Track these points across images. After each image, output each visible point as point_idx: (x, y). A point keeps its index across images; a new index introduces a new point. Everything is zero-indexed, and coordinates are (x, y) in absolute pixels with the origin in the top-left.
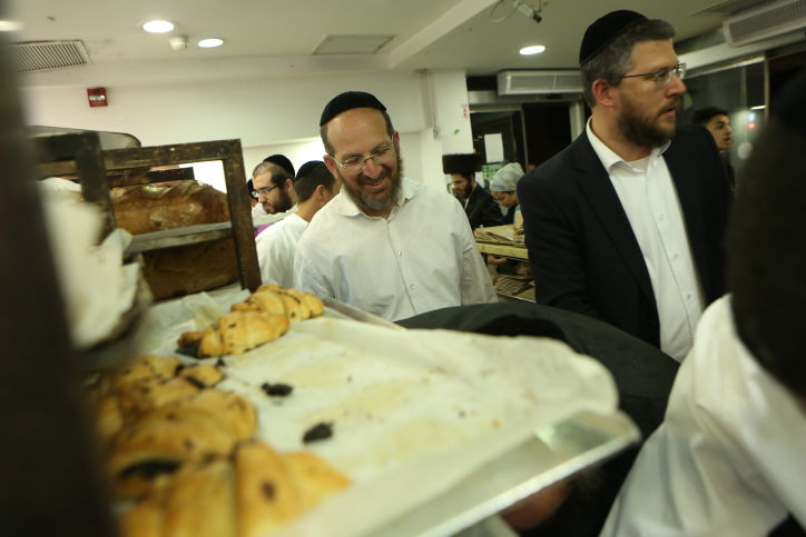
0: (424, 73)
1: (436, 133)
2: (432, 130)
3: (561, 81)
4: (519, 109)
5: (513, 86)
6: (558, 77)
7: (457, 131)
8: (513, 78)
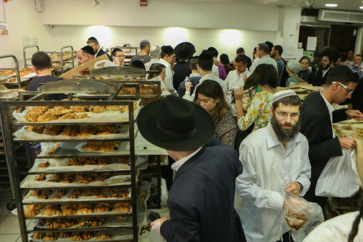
0: (281, 6)
1: (282, 35)
2: (280, 32)
3: (351, 17)
4: (329, 27)
5: (325, 17)
6: (350, 15)
7: (291, 35)
8: (325, 13)
